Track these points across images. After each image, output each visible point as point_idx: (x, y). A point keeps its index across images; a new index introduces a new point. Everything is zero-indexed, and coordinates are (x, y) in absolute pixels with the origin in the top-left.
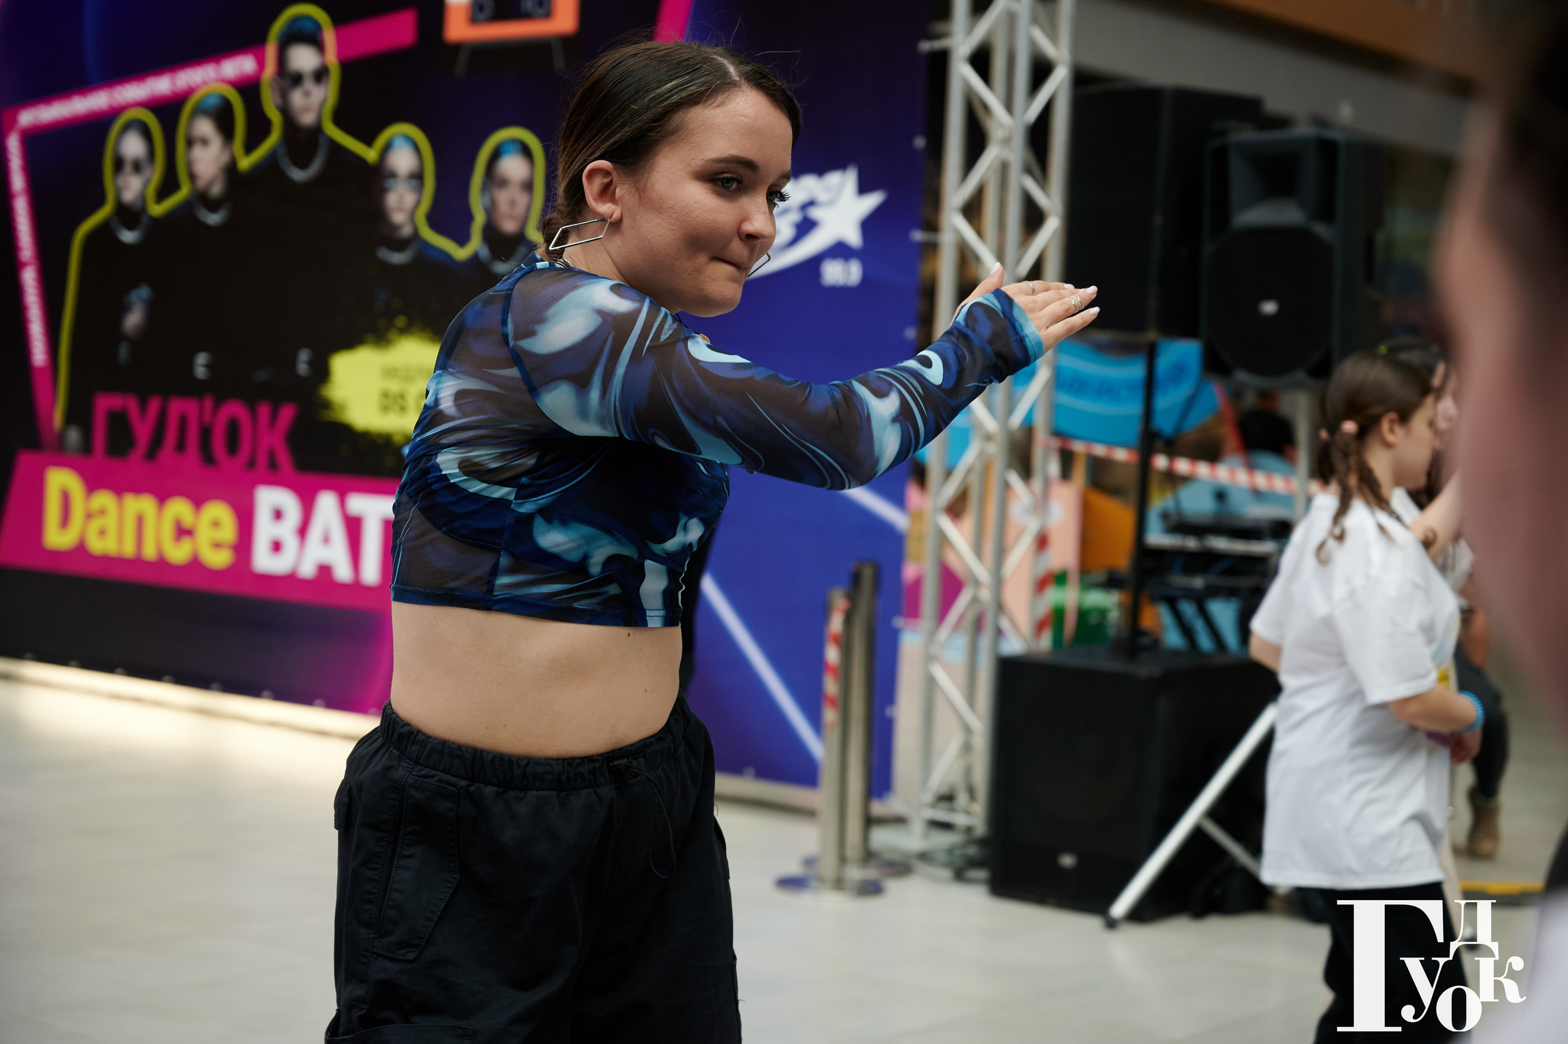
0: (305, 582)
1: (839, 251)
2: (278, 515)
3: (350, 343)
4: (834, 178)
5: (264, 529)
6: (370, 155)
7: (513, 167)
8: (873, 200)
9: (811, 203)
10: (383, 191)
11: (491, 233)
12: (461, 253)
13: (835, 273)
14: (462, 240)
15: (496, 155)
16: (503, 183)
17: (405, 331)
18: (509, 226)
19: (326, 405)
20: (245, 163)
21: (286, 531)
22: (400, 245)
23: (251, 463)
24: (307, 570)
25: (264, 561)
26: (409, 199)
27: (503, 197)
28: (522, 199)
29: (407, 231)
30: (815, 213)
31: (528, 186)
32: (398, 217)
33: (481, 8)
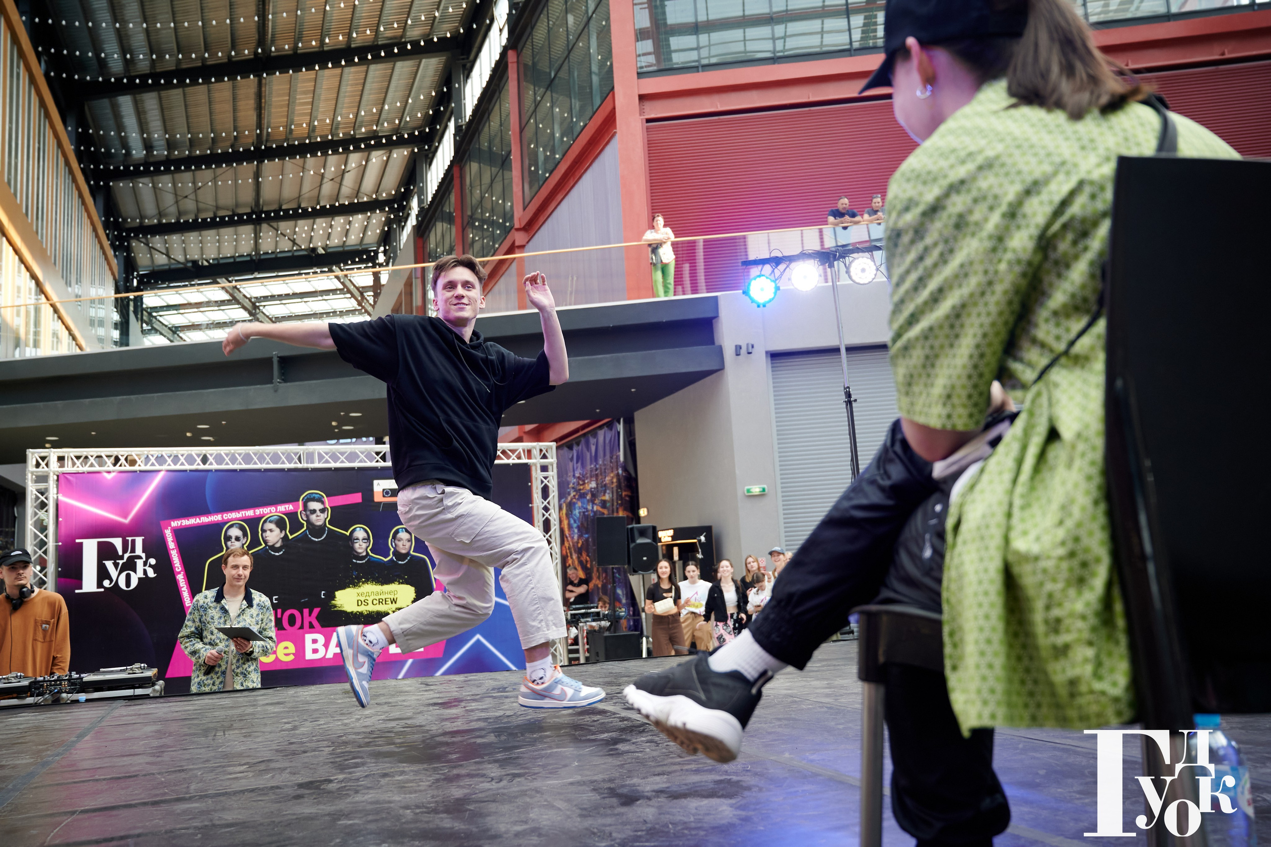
0: (329, 659)
2: (315, 641)
3: (343, 587)
5: (309, 646)
6: (348, 534)
7: (403, 535)
10: (353, 543)
11: (395, 552)
12: (386, 560)
14: (386, 556)
15: (397, 532)
16: (400, 540)
17: (366, 582)
18: (404, 551)
19: (335, 606)
20: (290, 537)
21: (320, 646)
22: (362, 558)
23: (302, 627)
24: (330, 655)
25: (309, 656)
26: (364, 545)
27: (400, 544)
28: (408, 544)
29: (364, 554)
31: (410, 540)
32: (360, 551)
33: (387, 493)
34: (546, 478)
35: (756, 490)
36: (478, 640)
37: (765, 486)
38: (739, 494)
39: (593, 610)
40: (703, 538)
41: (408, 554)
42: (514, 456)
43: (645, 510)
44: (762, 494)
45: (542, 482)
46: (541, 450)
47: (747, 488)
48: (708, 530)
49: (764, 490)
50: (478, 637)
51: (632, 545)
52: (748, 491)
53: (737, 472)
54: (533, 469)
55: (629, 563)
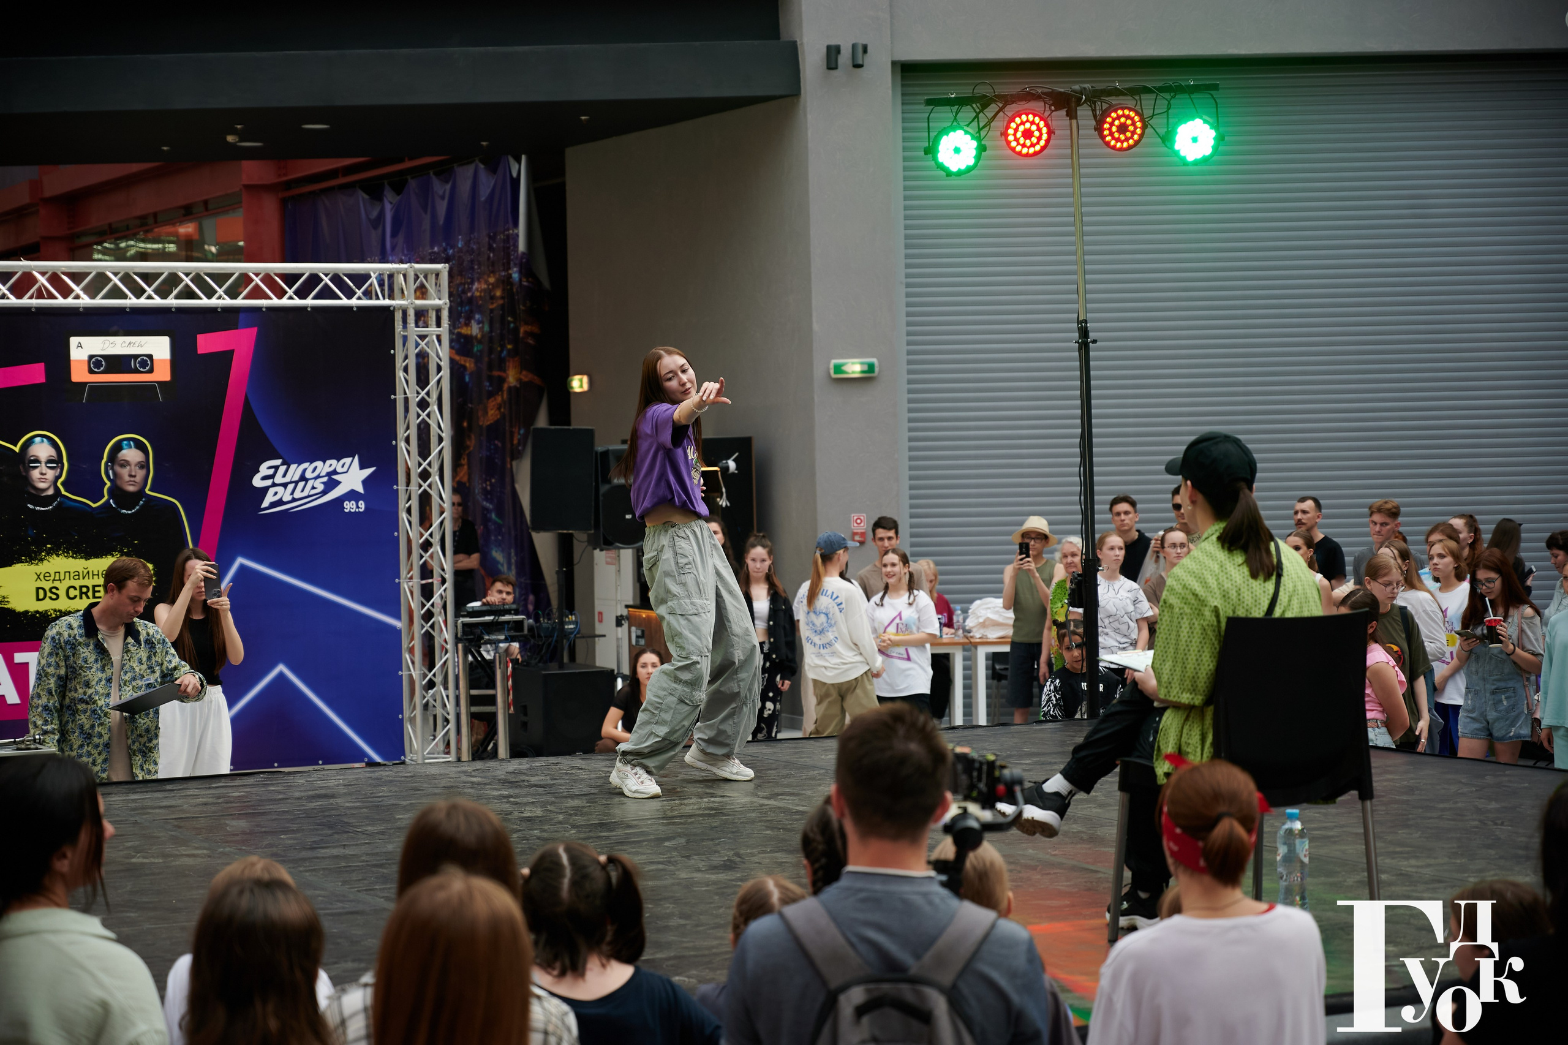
1: (352, 495)
4: (348, 460)
6: (17, 449)
7: (131, 454)
8: (369, 471)
9: (335, 472)
10: (28, 469)
11: (116, 492)
12: (95, 506)
13: (349, 506)
14: (96, 498)
15: (118, 447)
16: (125, 464)
17: (55, 551)
18: (131, 489)
22: (47, 501)
26: (51, 475)
27: (124, 472)
28: (140, 474)
29: (51, 492)
30: (335, 477)
31: (144, 465)
32: (42, 486)
33: (98, 364)
34: (422, 337)
35: (854, 368)
36: (281, 675)
37: (874, 360)
38: (818, 373)
39: (507, 618)
40: (732, 465)
41: (141, 493)
42: (359, 293)
43: (585, 379)
44: (868, 378)
45: (417, 345)
46: (417, 277)
47: (834, 362)
48: (742, 447)
49: (871, 367)
50: (281, 668)
51: (604, 488)
52: (838, 369)
53: (816, 327)
54: (398, 316)
55: (597, 527)
